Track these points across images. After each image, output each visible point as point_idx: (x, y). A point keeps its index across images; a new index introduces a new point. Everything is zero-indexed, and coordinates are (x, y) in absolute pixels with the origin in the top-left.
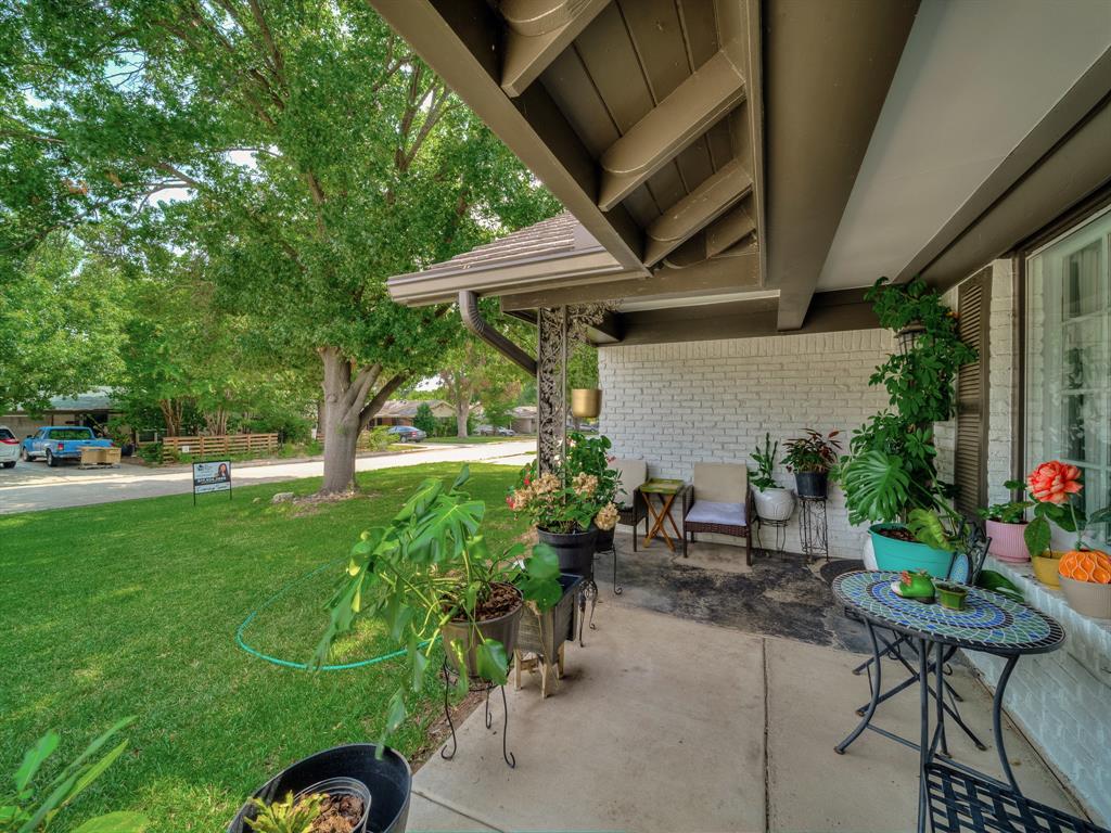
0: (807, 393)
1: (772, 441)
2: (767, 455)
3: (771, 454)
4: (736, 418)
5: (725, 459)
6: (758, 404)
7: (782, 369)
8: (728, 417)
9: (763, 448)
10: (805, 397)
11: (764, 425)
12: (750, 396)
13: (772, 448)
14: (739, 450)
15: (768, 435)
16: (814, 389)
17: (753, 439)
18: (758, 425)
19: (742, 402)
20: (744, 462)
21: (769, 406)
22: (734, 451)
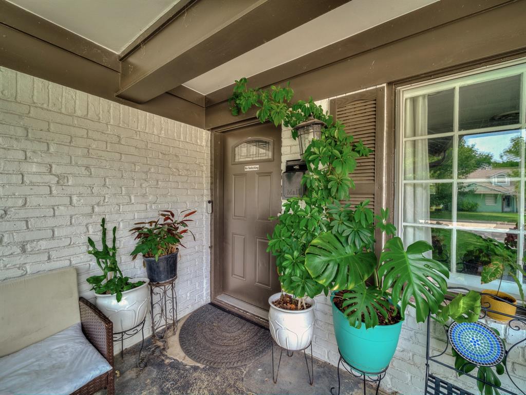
0: (146, 173)
1: (109, 227)
2: (105, 247)
3: (110, 244)
4: (52, 201)
5: (28, 267)
6: (88, 181)
7: (119, 143)
8: (33, 201)
9: (97, 238)
10: (144, 176)
11: (97, 209)
12: (75, 170)
13: (110, 235)
14: (58, 248)
15: (103, 220)
16: (152, 170)
17: (83, 229)
18: (89, 210)
19: (61, 179)
20: (67, 263)
21: (104, 185)
22: (48, 251)
